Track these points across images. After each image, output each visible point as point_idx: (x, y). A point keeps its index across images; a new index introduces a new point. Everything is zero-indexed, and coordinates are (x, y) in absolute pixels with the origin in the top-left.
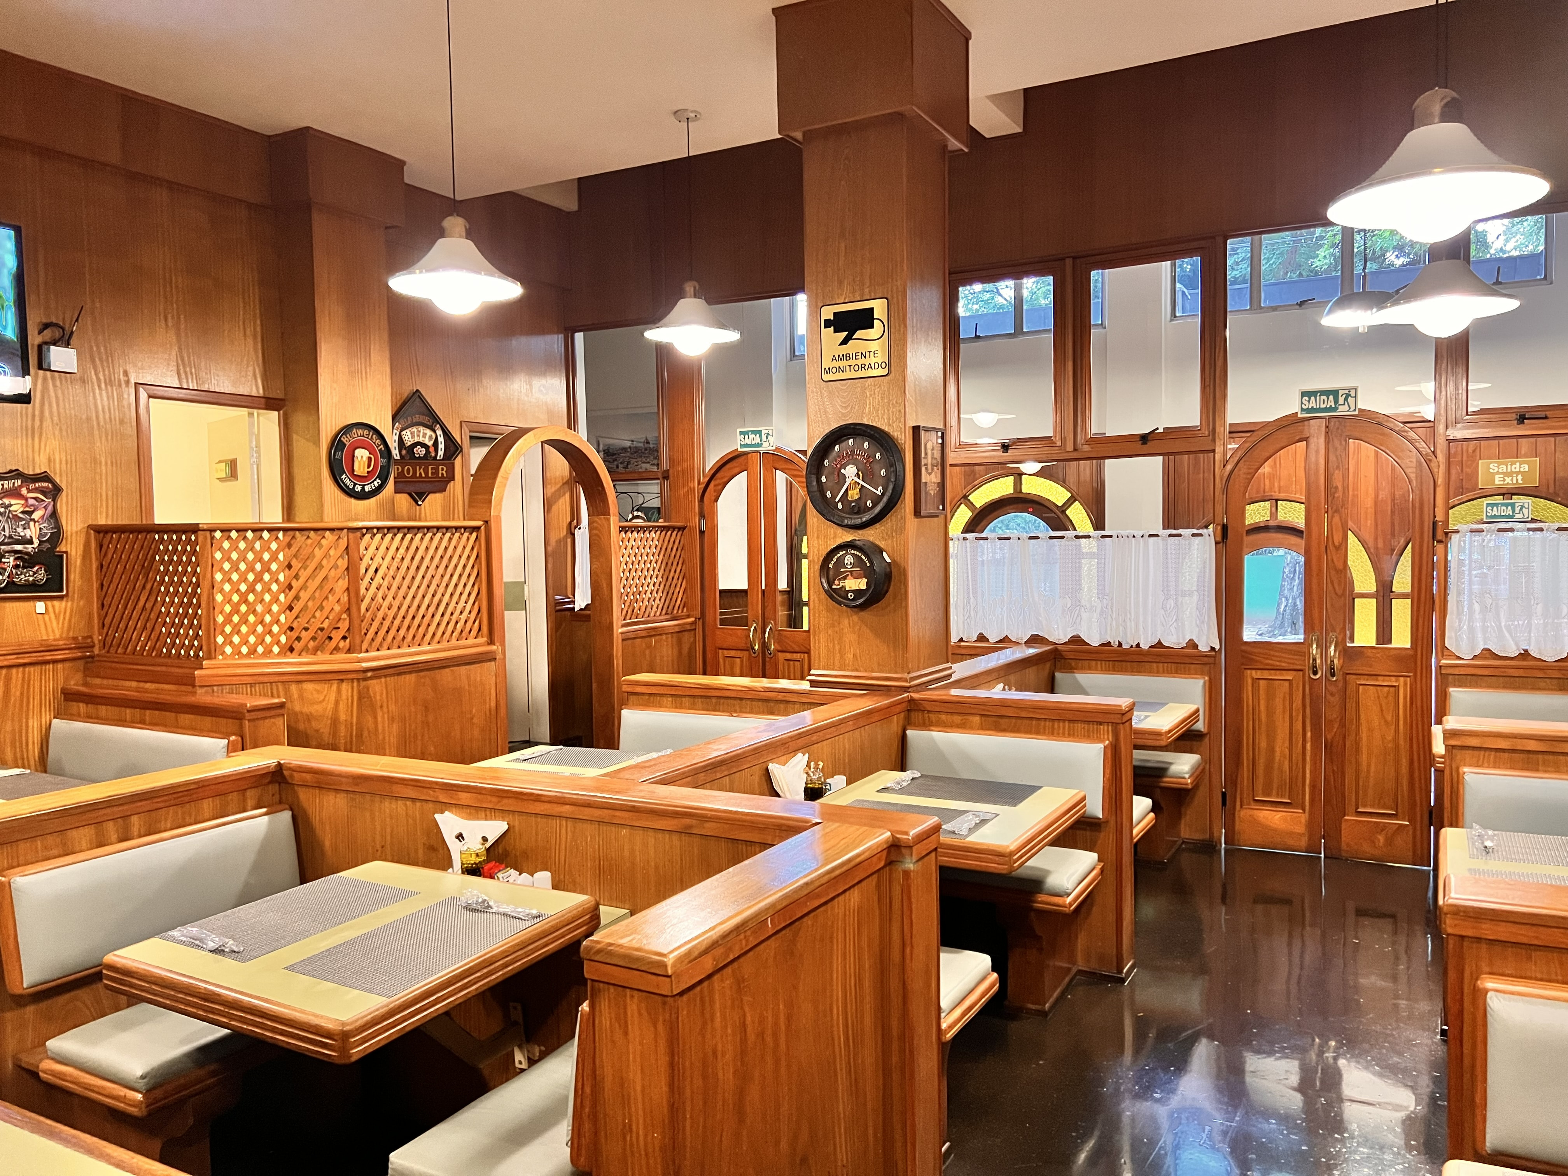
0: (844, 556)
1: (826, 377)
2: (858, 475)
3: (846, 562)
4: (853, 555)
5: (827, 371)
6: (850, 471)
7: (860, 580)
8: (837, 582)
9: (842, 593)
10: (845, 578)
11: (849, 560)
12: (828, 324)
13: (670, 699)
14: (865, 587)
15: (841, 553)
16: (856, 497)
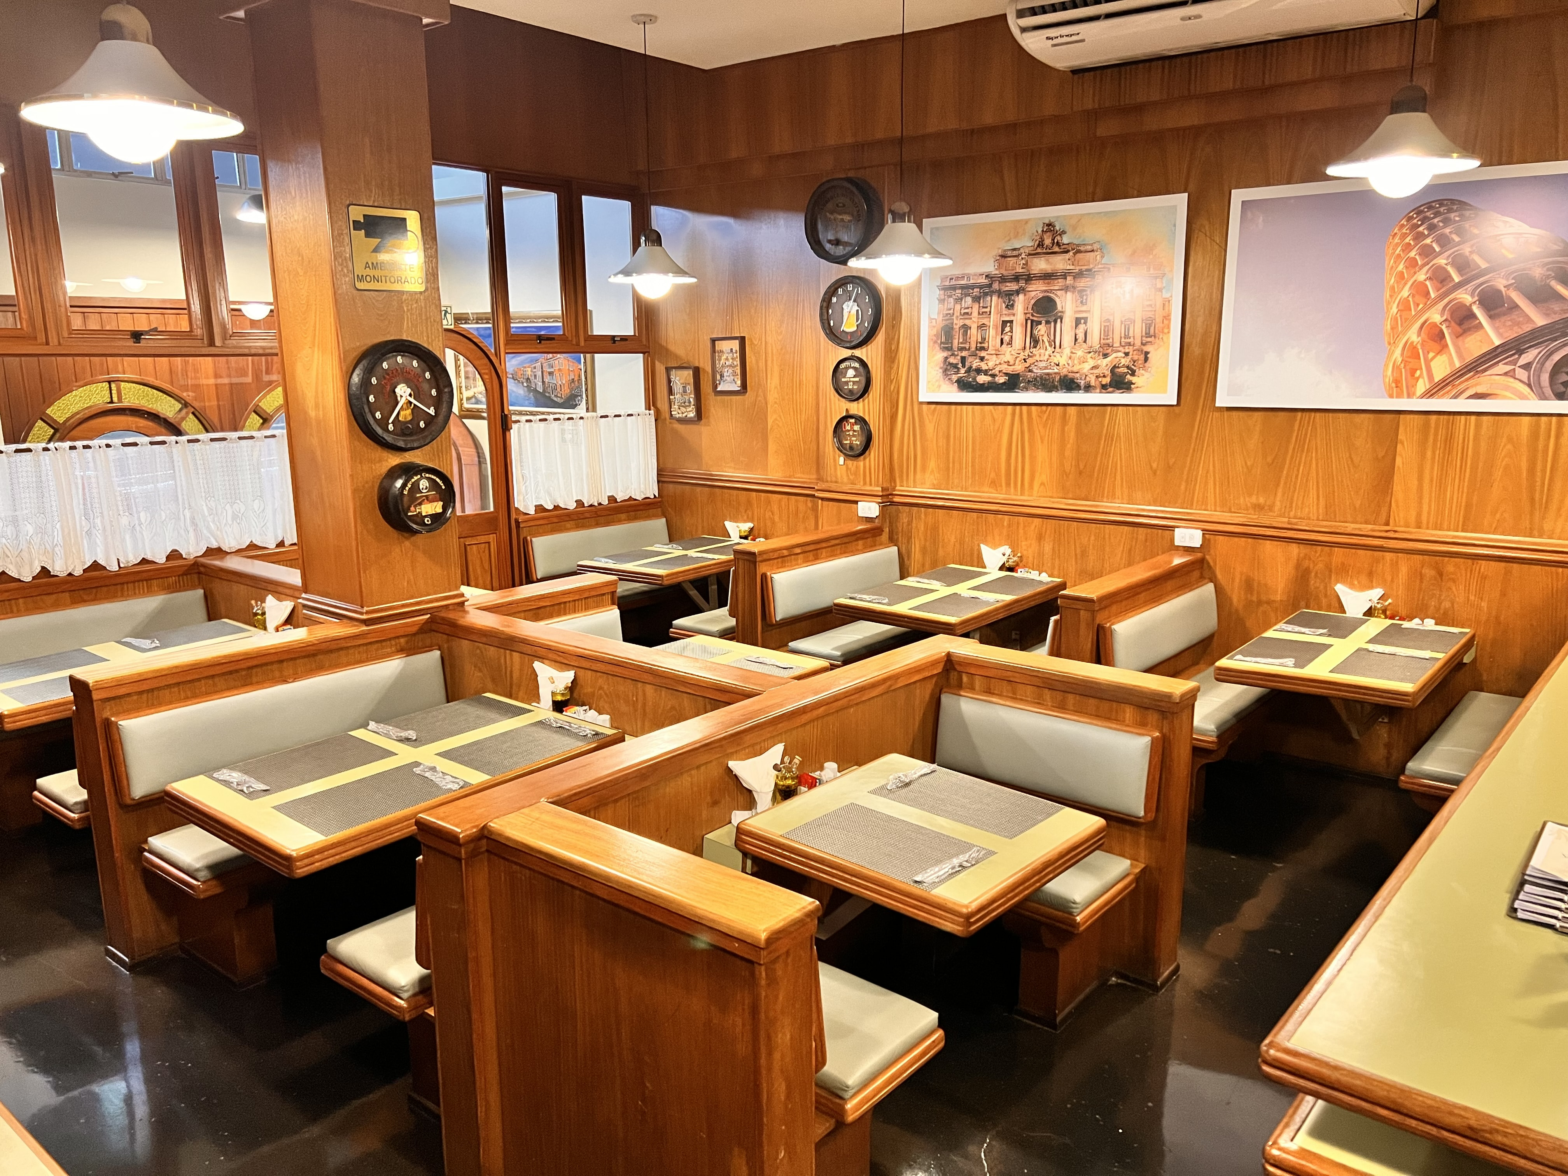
0: (418, 481)
1: (360, 285)
2: (410, 395)
3: (421, 487)
4: (428, 479)
5: (361, 279)
6: (403, 391)
7: (435, 504)
8: (412, 509)
9: (418, 520)
10: (420, 504)
11: (424, 484)
12: (357, 225)
13: (176, 689)
14: (441, 511)
15: (416, 478)
16: (409, 418)
